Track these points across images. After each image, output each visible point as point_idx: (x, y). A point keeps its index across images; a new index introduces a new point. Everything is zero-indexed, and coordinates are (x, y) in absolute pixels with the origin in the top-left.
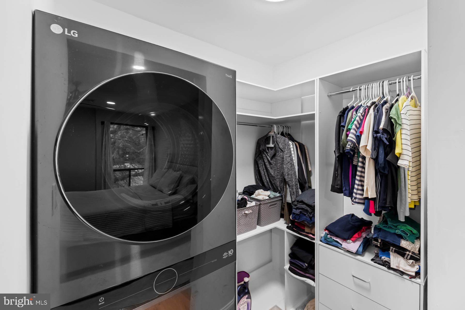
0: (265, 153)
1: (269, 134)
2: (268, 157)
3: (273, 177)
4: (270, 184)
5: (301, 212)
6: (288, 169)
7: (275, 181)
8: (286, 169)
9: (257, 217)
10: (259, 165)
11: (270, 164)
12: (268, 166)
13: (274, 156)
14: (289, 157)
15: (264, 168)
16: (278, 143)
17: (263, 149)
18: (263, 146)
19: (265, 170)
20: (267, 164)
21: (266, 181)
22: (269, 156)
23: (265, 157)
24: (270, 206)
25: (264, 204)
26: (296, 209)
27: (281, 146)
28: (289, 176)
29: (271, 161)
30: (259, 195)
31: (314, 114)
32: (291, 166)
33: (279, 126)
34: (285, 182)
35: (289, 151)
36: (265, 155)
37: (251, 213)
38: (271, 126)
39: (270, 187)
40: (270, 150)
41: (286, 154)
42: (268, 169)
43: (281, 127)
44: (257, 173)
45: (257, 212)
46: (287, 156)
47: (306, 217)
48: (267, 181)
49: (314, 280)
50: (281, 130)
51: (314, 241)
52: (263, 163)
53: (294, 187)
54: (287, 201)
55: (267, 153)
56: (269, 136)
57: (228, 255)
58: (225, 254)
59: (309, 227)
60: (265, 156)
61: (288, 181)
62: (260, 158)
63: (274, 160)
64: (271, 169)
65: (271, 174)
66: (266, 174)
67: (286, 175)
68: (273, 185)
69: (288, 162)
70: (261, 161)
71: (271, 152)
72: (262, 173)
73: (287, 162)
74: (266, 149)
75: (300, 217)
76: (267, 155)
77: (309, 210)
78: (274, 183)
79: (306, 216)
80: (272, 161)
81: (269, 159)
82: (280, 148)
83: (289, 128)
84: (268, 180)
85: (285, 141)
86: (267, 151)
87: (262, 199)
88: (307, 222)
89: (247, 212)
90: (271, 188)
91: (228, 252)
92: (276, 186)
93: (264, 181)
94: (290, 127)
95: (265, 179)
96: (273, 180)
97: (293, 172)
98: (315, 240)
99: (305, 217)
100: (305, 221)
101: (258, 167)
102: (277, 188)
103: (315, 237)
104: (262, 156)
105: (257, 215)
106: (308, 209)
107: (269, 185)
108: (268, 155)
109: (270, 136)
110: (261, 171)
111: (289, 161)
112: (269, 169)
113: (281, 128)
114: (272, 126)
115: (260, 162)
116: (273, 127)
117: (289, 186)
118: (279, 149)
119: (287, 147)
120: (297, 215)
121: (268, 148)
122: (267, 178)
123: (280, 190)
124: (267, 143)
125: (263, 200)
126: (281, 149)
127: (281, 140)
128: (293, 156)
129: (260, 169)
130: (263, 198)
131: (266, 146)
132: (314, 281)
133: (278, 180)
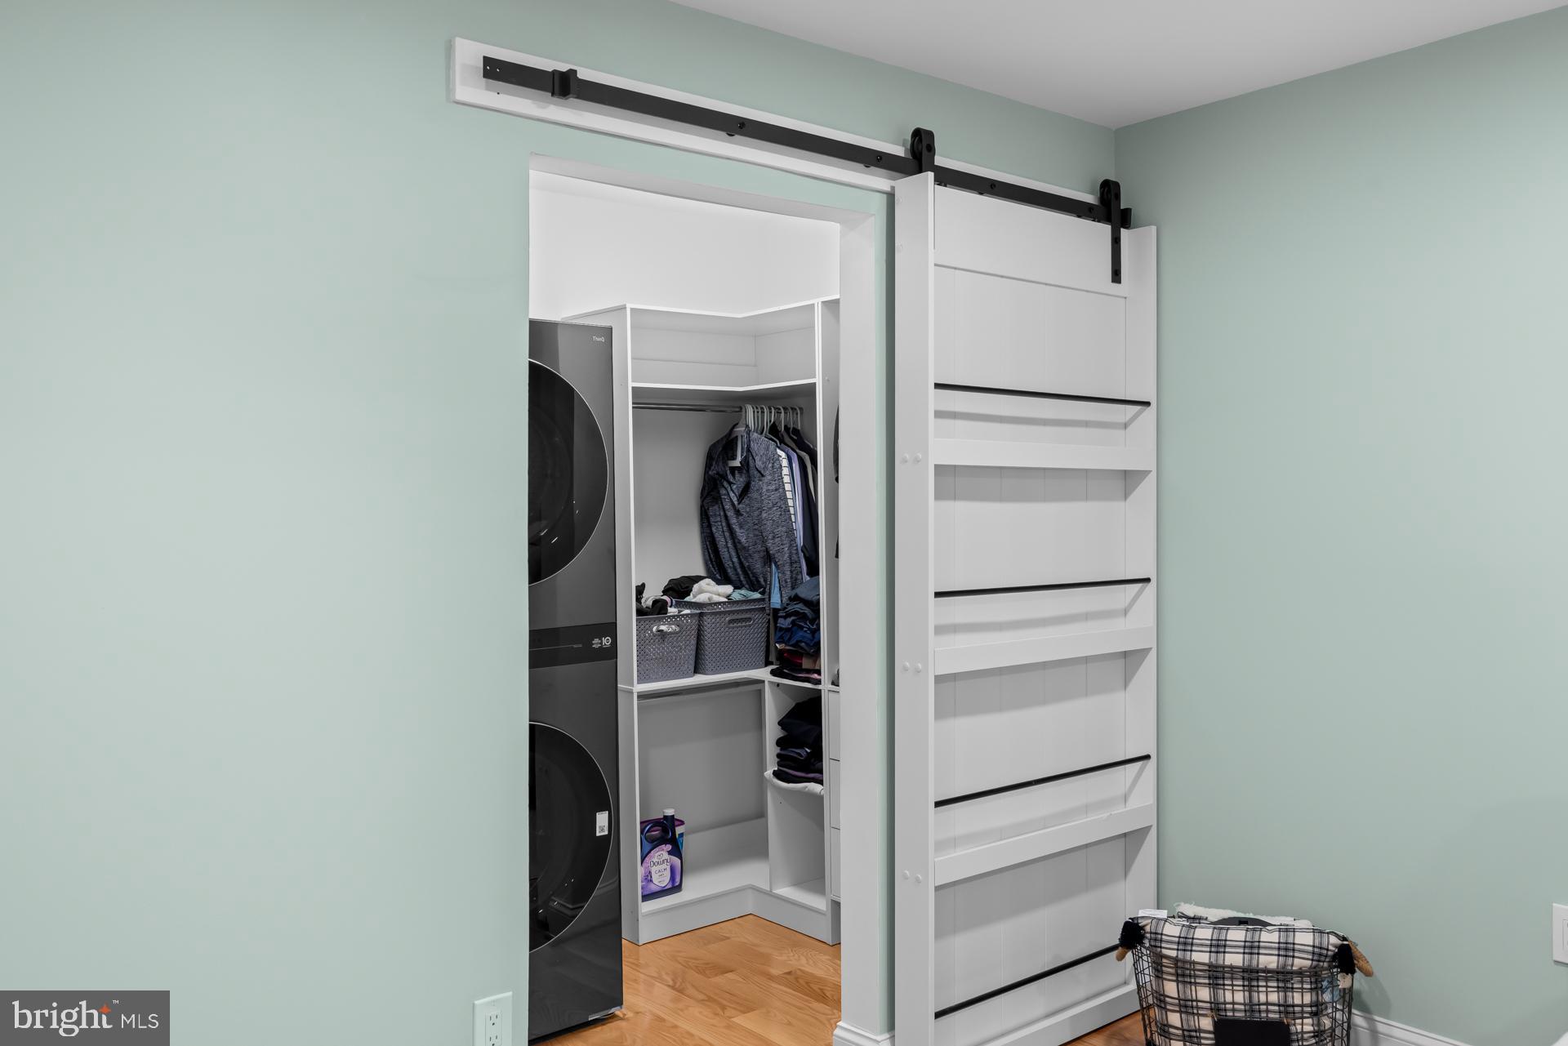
0: (725, 484)
1: (735, 430)
2: (732, 494)
3: (745, 547)
4: (740, 573)
5: (793, 622)
6: (774, 521)
7: (751, 560)
8: (769, 523)
9: (694, 648)
10: (712, 519)
11: (738, 513)
12: (733, 521)
13: (745, 491)
14: (776, 490)
15: (725, 528)
16: (754, 455)
17: (718, 473)
18: (718, 465)
19: (727, 534)
20: (730, 514)
21: (731, 565)
22: (736, 491)
23: (725, 495)
24: (731, 621)
25: (713, 613)
26: (785, 617)
27: (759, 464)
28: (777, 540)
29: (739, 504)
30: (701, 592)
31: (815, 383)
32: (781, 515)
33: (762, 408)
34: (769, 558)
35: (776, 475)
36: (726, 489)
37: (677, 633)
38: (738, 410)
39: (742, 578)
40: (737, 475)
41: (769, 484)
42: (733, 528)
43: (770, 409)
44: (708, 543)
45: (694, 633)
46: (770, 488)
47: (806, 631)
48: (733, 563)
49: (821, 782)
50: (769, 418)
51: (819, 687)
52: (722, 513)
53: (787, 568)
54: (772, 606)
55: (730, 483)
56: (733, 436)
57: (601, 643)
58: (596, 641)
59: (809, 655)
60: (724, 492)
61: (774, 555)
62: (713, 498)
63: (747, 502)
64: (741, 527)
65: (740, 542)
66: (730, 545)
67: (770, 537)
68: (748, 574)
69: (774, 505)
70: (716, 507)
71: (739, 481)
72: (721, 541)
73: (771, 504)
74: (728, 472)
75: (792, 634)
76: (729, 489)
77: (808, 614)
78: (749, 567)
79: (805, 629)
80: (741, 506)
81: (735, 500)
82: (757, 470)
83: (797, 414)
84: (735, 560)
85: (768, 449)
86: (730, 477)
87: (707, 601)
88: (805, 643)
89: (663, 628)
90: (744, 583)
91: (601, 639)
92: (754, 575)
93: (726, 565)
94: (801, 409)
95: (728, 555)
96: (746, 558)
97: (784, 529)
98: (820, 684)
99: (801, 633)
100: (801, 641)
101: (710, 526)
102: (758, 582)
103: (822, 677)
104: (719, 492)
105: (694, 642)
106: (807, 611)
107: (737, 574)
108: (732, 490)
109: (737, 437)
110: (716, 535)
111: (775, 502)
112: (736, 528)
113: (771, 412)
114: (741, 408)
115: (714, 510)
116: (743, 410)
117: (777, 567)
118: (756, 472)
119: (770, 465)
120: (787, 630)
121: (733, 469)
122: (733, 554)
123: (763, 583)
124: (730, 455)
125: (710, 604)
126: (760, 472)
127: (762, 445)
128: (786, 489)
129: (714, 529)
130: (709, 599)
131: (727, 465)
132: (822, 784)
133: (756, 556)
